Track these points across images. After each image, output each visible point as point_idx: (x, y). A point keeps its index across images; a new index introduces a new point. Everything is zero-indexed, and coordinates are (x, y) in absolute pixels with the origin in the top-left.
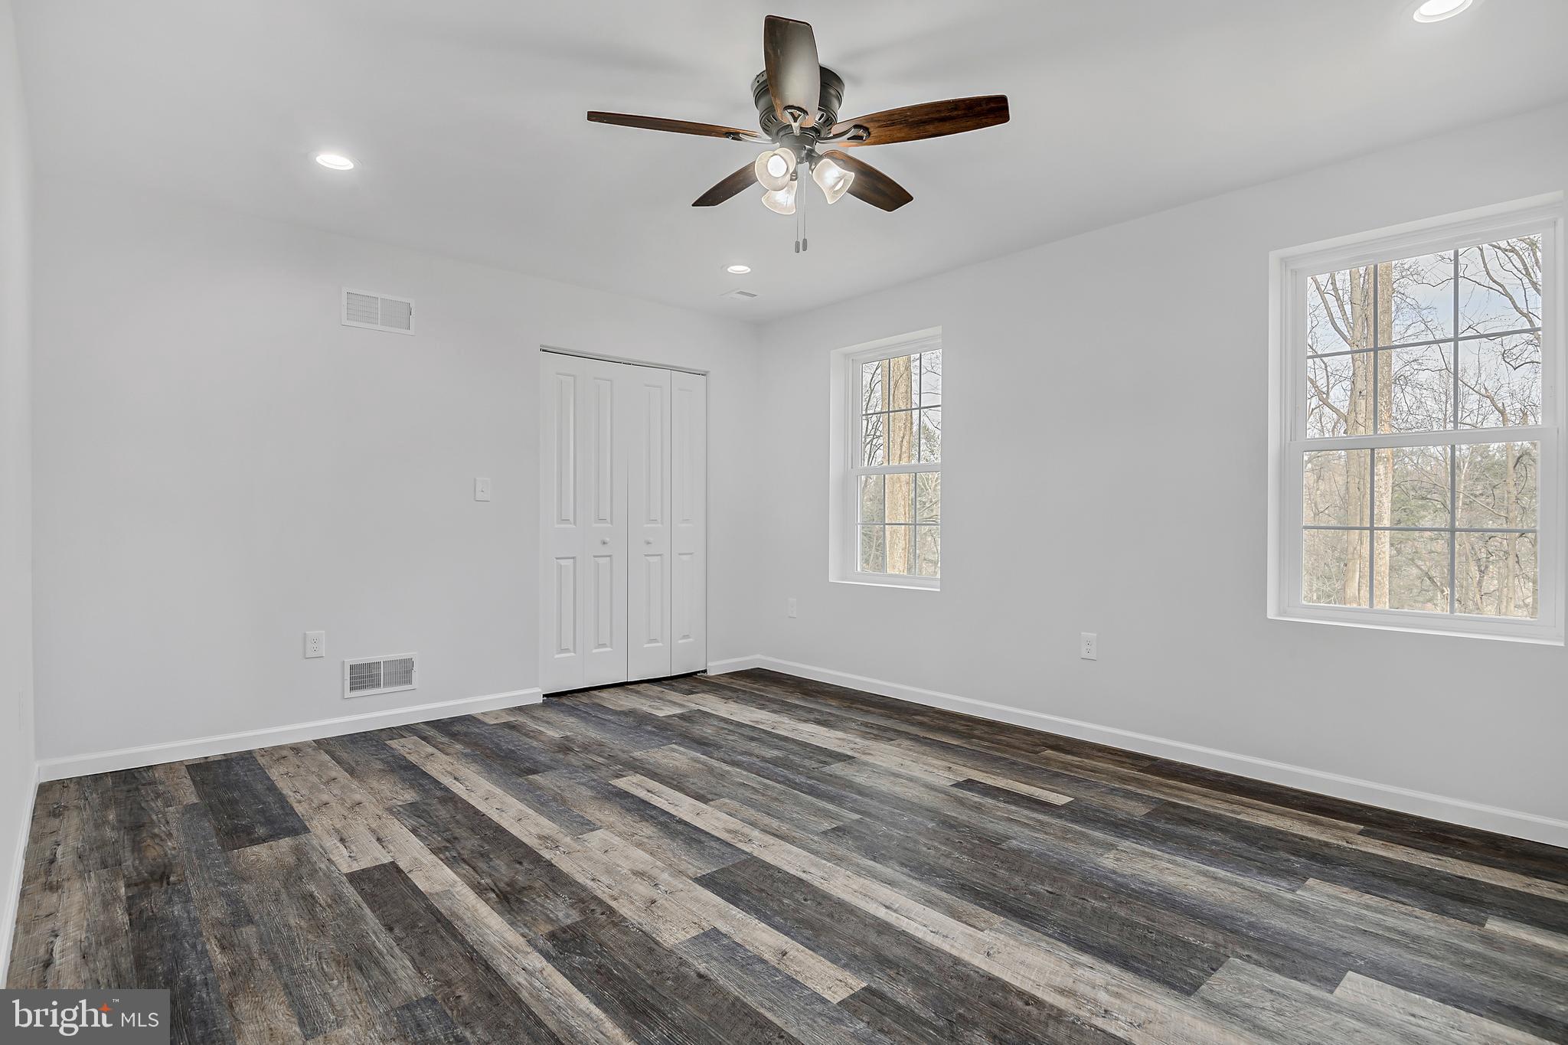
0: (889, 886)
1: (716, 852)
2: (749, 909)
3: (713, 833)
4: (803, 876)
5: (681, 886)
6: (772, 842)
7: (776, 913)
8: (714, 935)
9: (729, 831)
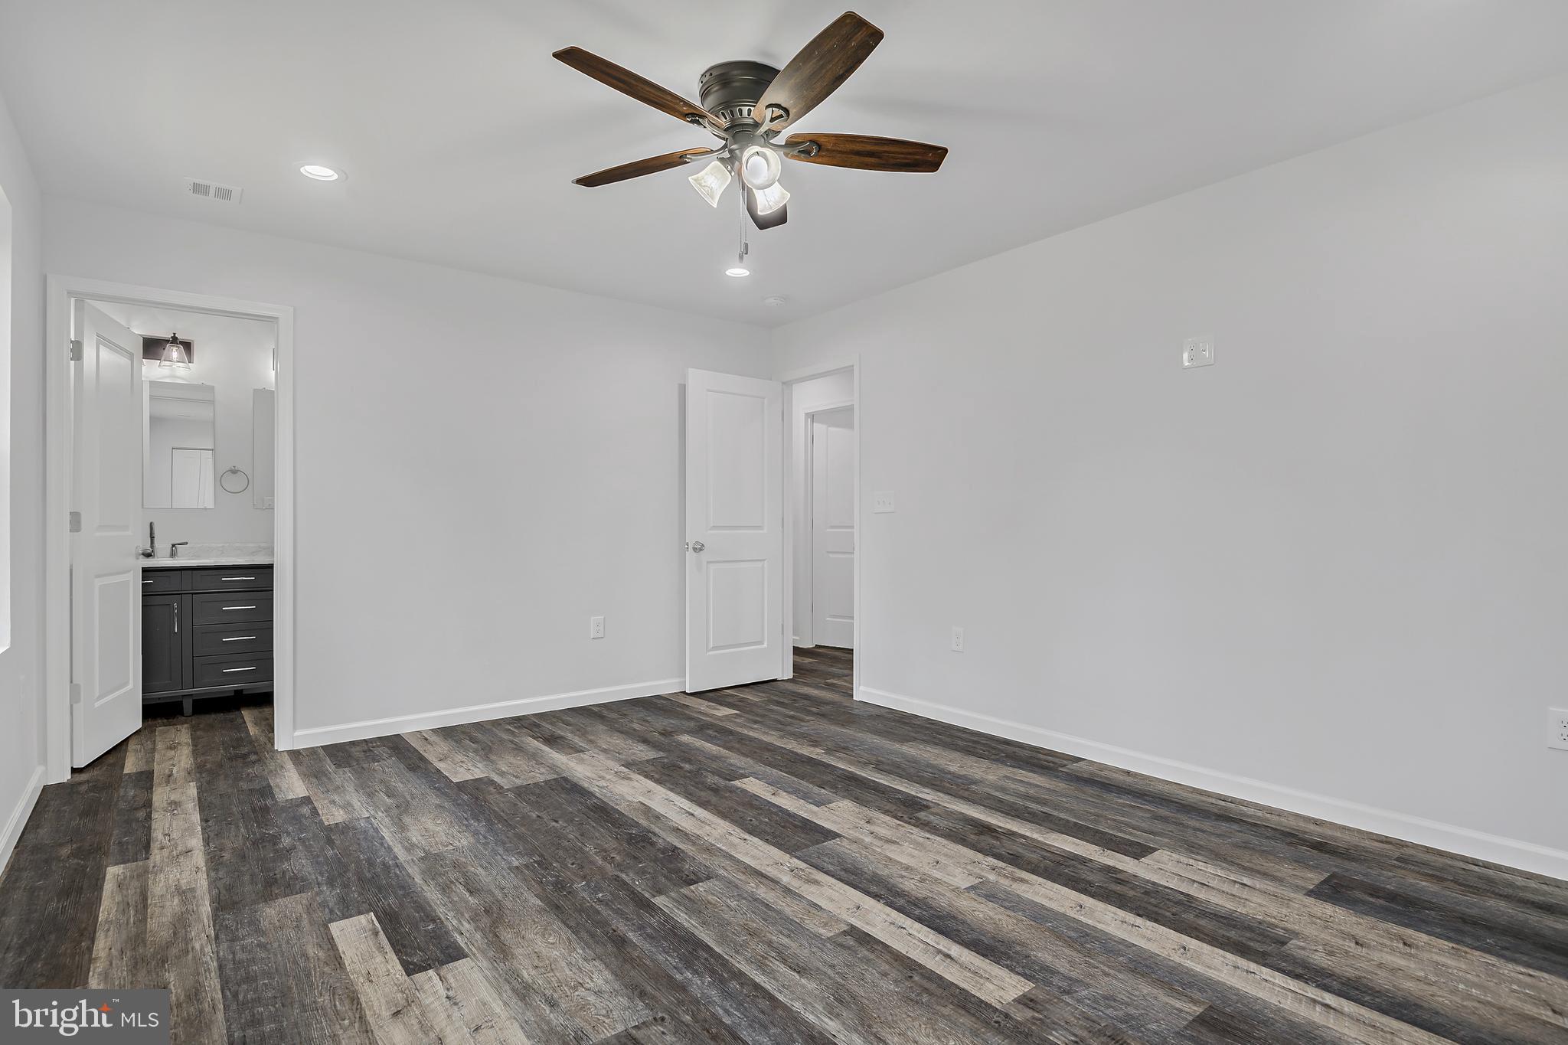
0: (680, 828)
1: (826, 859)
2: (794, 816)
3: (833, 881)
4: (747, 836)
5: (851, 832)
6: (769, 869)
7: (776, 814)
8: (818, 804)
9: (816, 882)
